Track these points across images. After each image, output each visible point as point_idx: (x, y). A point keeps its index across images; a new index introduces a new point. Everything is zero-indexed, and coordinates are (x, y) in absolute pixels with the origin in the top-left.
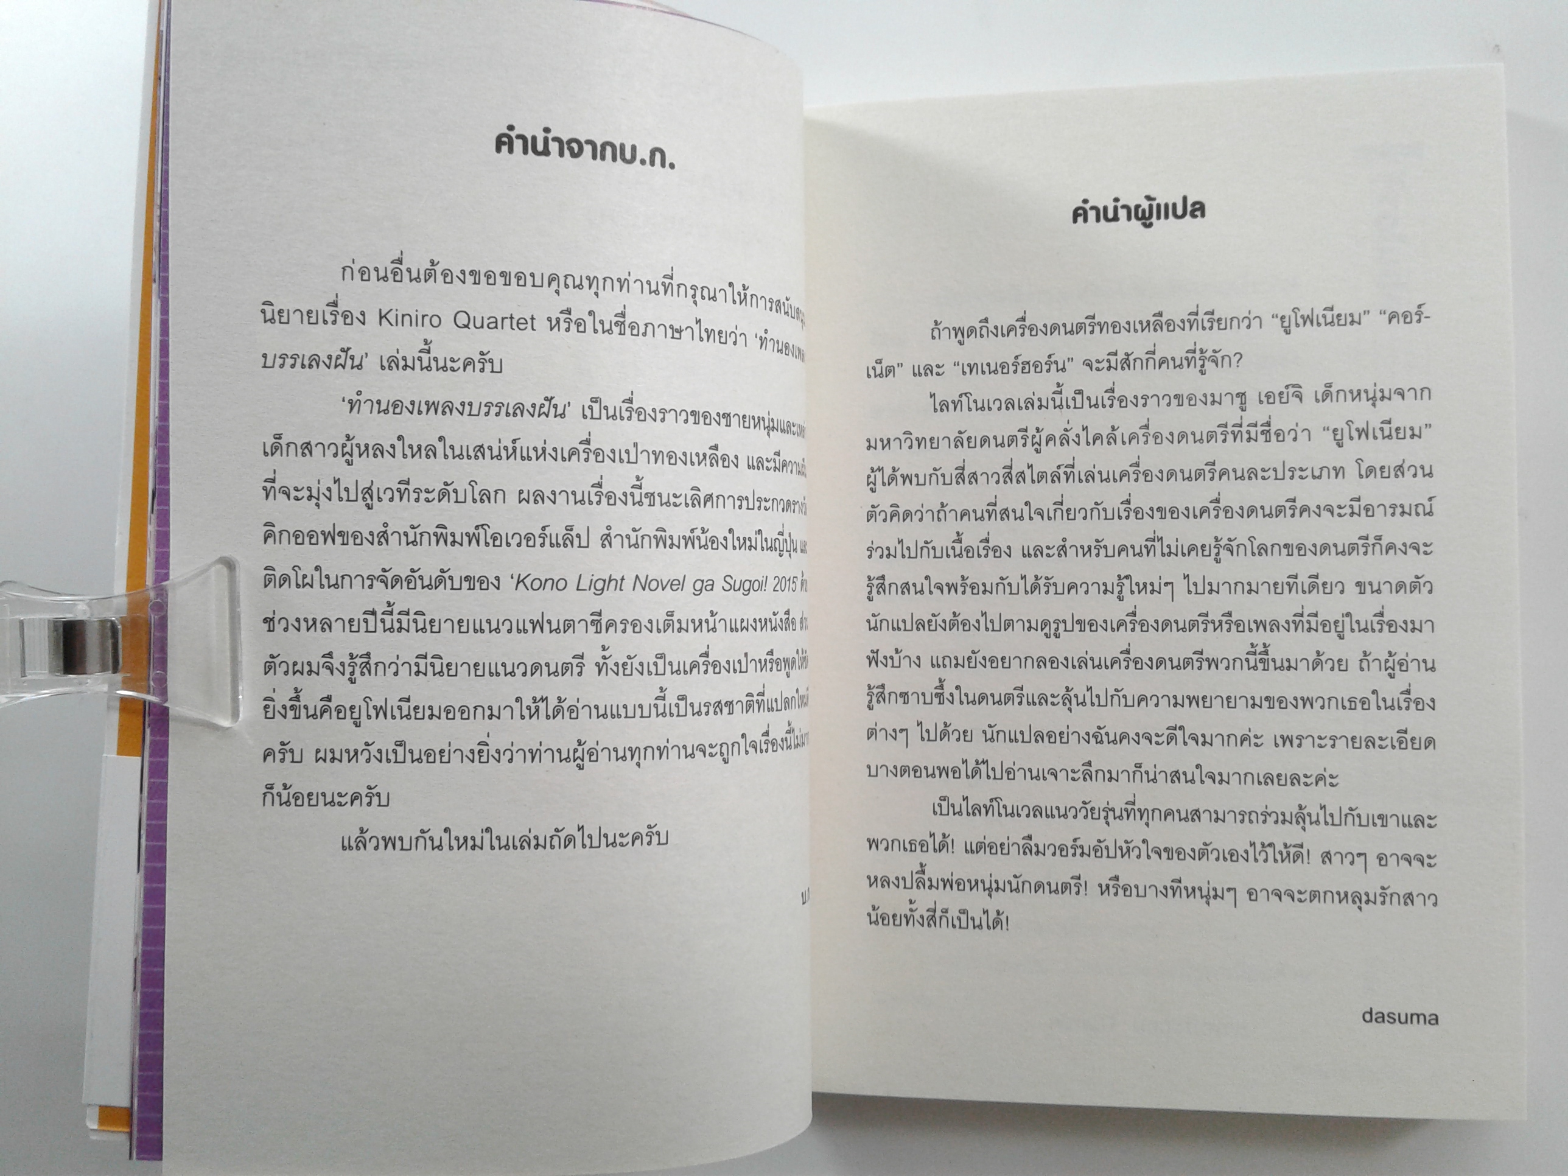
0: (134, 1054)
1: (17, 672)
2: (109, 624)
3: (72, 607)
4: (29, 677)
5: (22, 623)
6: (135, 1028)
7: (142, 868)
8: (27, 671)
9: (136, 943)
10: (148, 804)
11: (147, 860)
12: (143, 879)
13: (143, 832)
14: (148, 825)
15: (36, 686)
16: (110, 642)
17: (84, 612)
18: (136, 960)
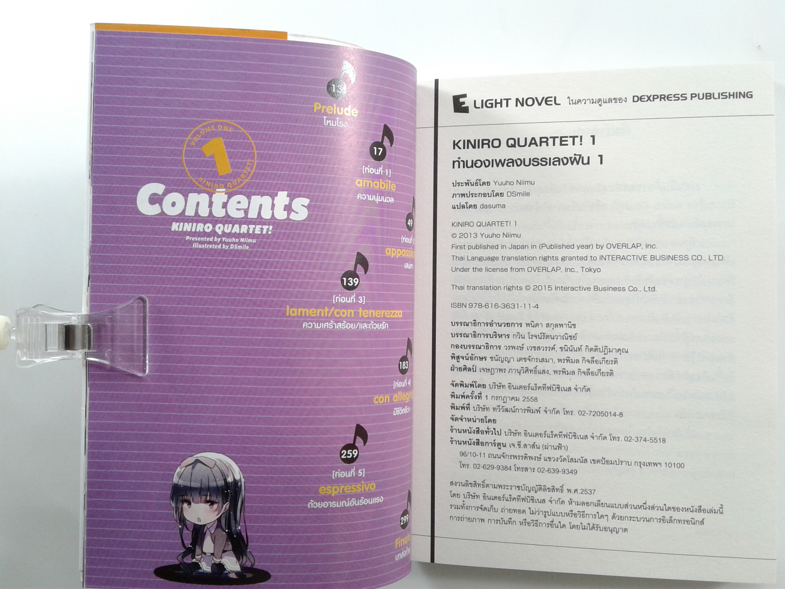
0: (84, 538)
1: (43, 347)
2: (87, 327)
3: (69, 318)
4: (49, 351)
5: (46, 325)
6: (84, 527)
7: (87, 453)
8: (48, 347)
9: (85, 488)
10: (89, 423)
11: (89, 449)
12: (87, 458)
13: (87, 435)
14: (89, 432)
15: (52, 354)
16: (87, 335)
17: (75, 321)
18: (84, 495)
